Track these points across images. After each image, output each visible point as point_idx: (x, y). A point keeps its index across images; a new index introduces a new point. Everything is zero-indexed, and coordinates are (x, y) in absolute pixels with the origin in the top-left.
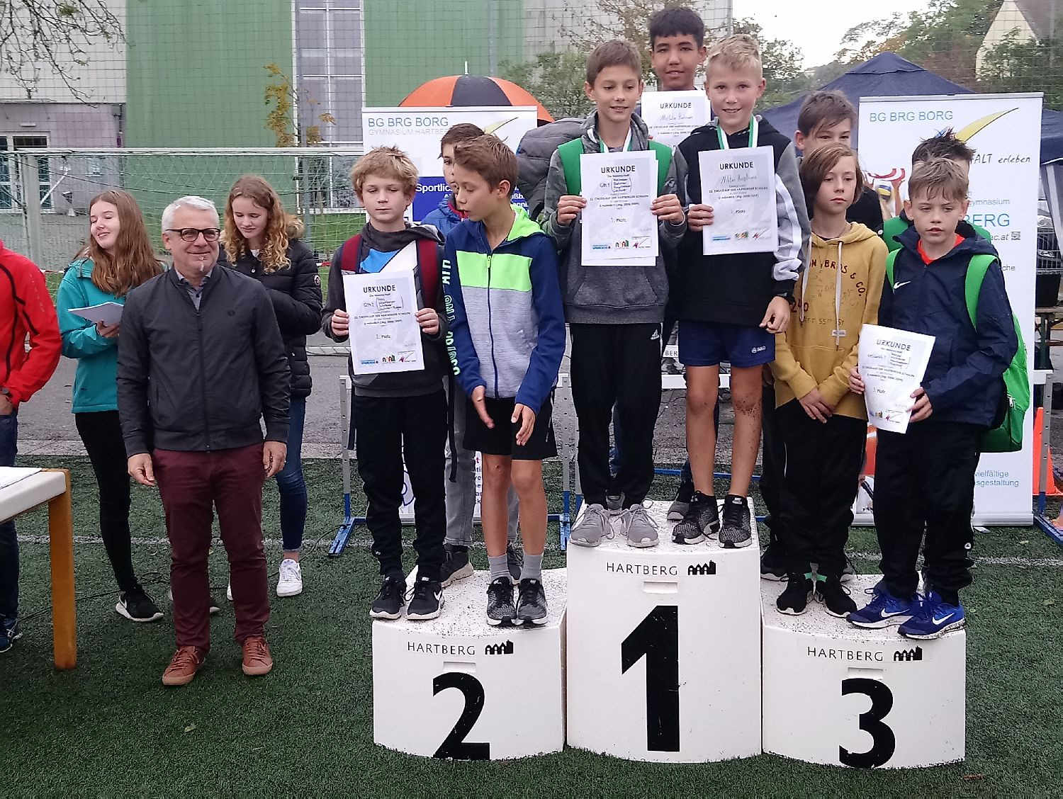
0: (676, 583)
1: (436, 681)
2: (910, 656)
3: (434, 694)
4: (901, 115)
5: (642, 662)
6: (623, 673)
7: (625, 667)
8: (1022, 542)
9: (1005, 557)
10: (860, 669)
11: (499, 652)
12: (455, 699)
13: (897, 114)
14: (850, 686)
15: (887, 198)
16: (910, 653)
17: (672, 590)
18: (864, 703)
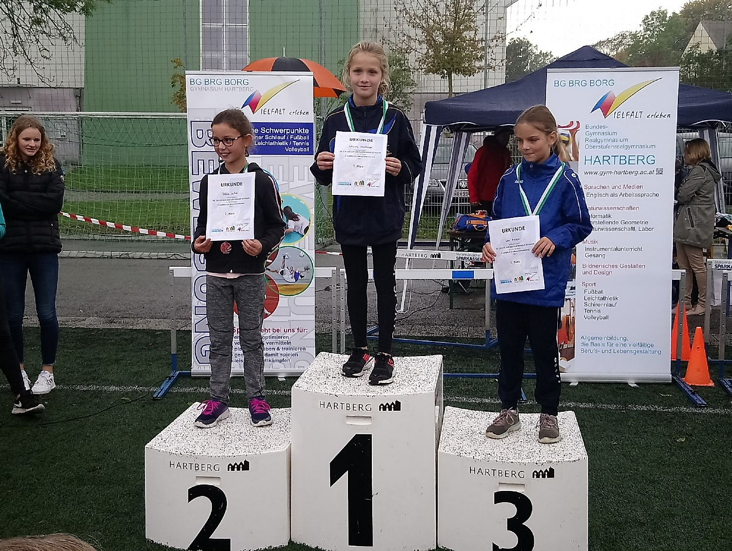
0: (371, 417)
1: (190, 490)
2: (545, 474)
3: (189, 501)
4: (576, 82)
5: (345, 477)
6: (331, 486)
7: (333, 480)
9: (647, 405)
10: (508, 484)
11: (238, 469)
12: (204, 505)
13: (574, 82)
14: (500, 497)
15: (566, 143)
16: (545, 472)
17: (367, 423)
18: (510, 510)
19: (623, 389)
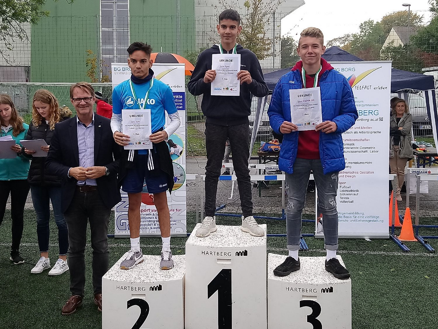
0: (231, 259)
1: (128, 302)
2: (328, 291)
3: (128, 308)
6: (208, 298)
7: (209, 296)
8: (385, 245)
9: (376, 251)
10: (308, 296)
12: (137, 310)
14: (303, 304)
16: (328, 289)
17: (229, 262)
18: (309, 311)
19: (363, 242)
